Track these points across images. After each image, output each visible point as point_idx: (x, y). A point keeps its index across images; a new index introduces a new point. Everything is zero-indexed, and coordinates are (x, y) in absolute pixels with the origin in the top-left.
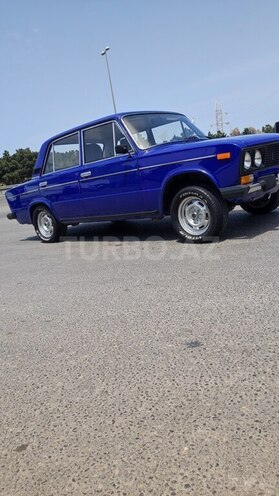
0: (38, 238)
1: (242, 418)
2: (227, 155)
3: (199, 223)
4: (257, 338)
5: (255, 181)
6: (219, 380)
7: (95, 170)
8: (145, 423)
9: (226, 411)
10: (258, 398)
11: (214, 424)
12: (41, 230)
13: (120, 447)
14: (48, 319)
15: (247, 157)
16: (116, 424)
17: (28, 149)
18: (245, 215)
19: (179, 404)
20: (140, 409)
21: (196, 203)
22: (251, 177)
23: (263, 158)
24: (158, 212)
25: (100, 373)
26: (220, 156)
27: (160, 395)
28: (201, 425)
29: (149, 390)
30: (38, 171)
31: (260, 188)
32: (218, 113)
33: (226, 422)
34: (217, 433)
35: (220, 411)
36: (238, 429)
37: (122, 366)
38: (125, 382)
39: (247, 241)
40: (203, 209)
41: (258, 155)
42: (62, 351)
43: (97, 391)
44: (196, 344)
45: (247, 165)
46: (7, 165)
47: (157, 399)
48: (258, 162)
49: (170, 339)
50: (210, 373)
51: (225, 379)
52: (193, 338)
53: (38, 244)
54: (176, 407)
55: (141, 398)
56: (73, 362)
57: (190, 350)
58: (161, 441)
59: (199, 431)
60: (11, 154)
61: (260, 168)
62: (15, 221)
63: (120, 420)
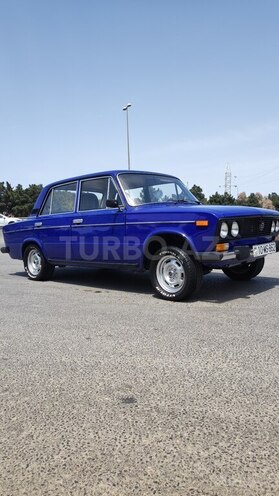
0: (25, 274)
1: (144, 477)
2: (205, 223)
3: (175, 282)
4: (188, 402)
5: (231, 249)
6: (138, 438)
7: (87, 219)
8: (56, 471)
9: (133, 468)
10: (166, 460)
11: (116, 479)
12: (30, 266)
13: (24, 491)
14: (6, 357)
15: (224, 227)
16: (29, 469)
17: (41, 186)
18: (225, 279)
19: (93, 456)
20: (56, 457)
21: (173, 262)
22: (227, 246)
23: (240, 230)
24: (138, 266)
25: (33, 416)
26: (199, 223)
27: (79, 446)
28: (104, 479)
29: (72, 440)
30: (36, 212)
31: (234, 256)
32: (228, 175)
33: (128, 479)
34: (116, 489)
35: (126, 468)
36: (136, 487)
37: (55, 413)
38: (52, 429)
39: (217, 305)
40: (180, 269)
41: (235, 226)
42: (7, 390)
43: (25, 434)
44: (130, 400)
45: (224, 234)
46: (18, 198)
47: (75, 449)
48: (235, 232)
49: (109, 392)
50: (132, 430)
51: (143, 437)
52: (130, 394)
53: (24, 280)
54: (89, 459)
55: (61, 446)
56: (12, 403)
57: (123, 405)
58: (63, 489)
59: (101, 485)
60: (24, 188)
61: (236, 238)
62: (7, 254)
63: (34, 465)
